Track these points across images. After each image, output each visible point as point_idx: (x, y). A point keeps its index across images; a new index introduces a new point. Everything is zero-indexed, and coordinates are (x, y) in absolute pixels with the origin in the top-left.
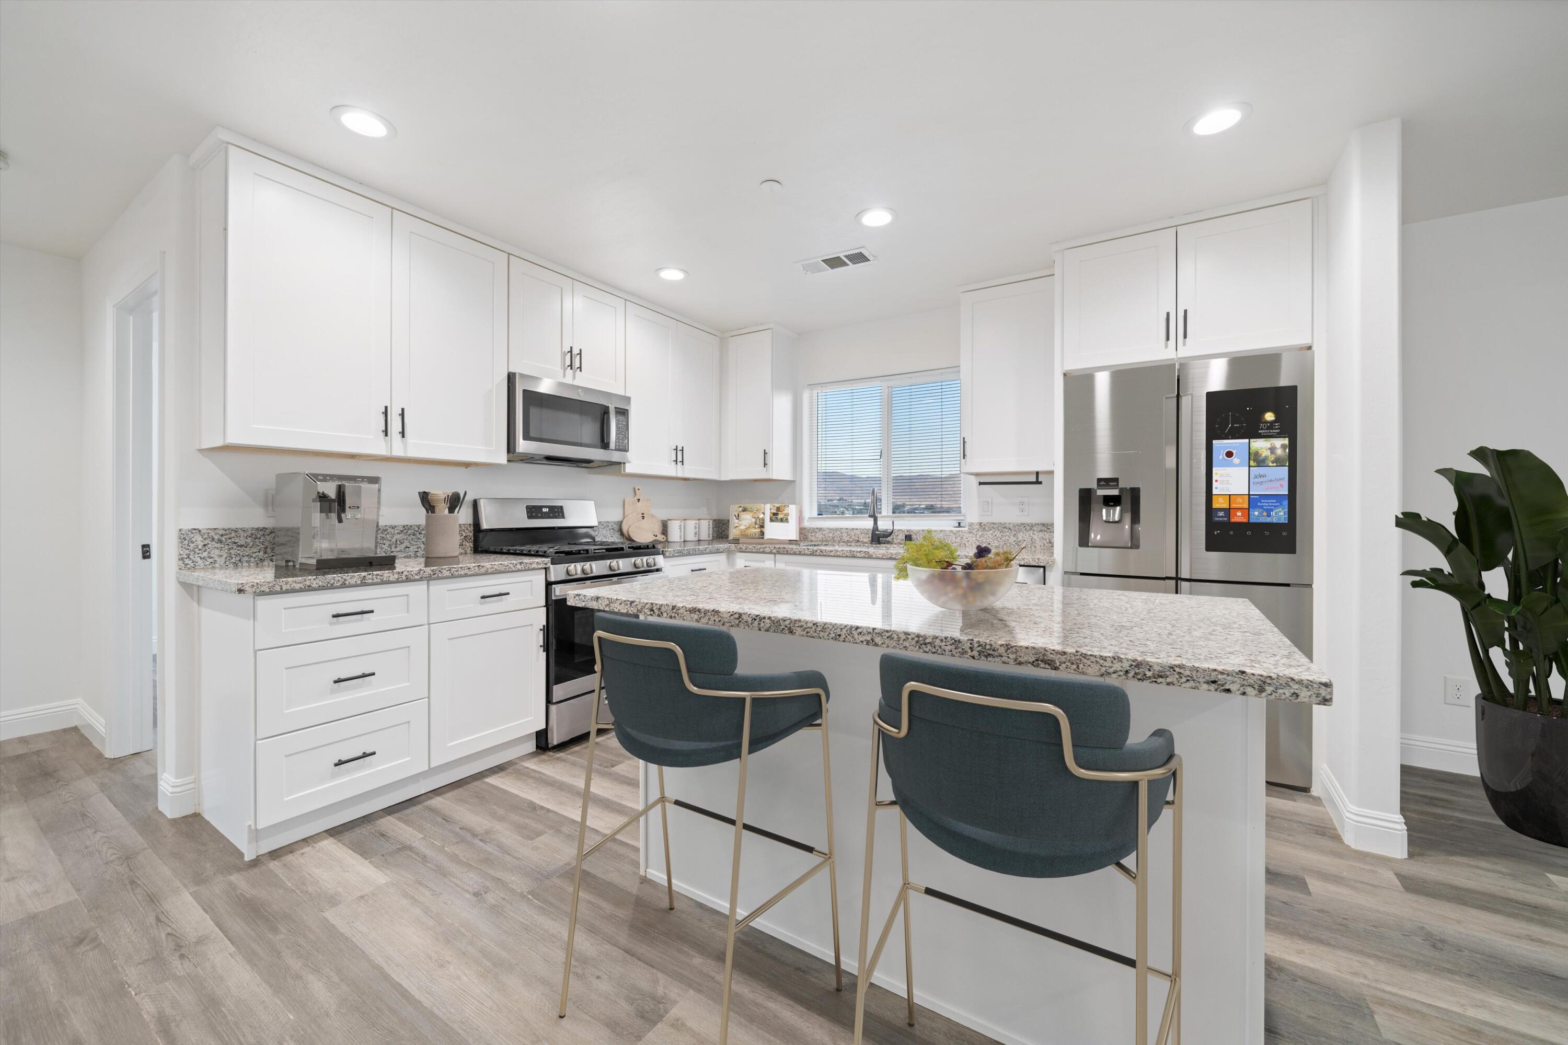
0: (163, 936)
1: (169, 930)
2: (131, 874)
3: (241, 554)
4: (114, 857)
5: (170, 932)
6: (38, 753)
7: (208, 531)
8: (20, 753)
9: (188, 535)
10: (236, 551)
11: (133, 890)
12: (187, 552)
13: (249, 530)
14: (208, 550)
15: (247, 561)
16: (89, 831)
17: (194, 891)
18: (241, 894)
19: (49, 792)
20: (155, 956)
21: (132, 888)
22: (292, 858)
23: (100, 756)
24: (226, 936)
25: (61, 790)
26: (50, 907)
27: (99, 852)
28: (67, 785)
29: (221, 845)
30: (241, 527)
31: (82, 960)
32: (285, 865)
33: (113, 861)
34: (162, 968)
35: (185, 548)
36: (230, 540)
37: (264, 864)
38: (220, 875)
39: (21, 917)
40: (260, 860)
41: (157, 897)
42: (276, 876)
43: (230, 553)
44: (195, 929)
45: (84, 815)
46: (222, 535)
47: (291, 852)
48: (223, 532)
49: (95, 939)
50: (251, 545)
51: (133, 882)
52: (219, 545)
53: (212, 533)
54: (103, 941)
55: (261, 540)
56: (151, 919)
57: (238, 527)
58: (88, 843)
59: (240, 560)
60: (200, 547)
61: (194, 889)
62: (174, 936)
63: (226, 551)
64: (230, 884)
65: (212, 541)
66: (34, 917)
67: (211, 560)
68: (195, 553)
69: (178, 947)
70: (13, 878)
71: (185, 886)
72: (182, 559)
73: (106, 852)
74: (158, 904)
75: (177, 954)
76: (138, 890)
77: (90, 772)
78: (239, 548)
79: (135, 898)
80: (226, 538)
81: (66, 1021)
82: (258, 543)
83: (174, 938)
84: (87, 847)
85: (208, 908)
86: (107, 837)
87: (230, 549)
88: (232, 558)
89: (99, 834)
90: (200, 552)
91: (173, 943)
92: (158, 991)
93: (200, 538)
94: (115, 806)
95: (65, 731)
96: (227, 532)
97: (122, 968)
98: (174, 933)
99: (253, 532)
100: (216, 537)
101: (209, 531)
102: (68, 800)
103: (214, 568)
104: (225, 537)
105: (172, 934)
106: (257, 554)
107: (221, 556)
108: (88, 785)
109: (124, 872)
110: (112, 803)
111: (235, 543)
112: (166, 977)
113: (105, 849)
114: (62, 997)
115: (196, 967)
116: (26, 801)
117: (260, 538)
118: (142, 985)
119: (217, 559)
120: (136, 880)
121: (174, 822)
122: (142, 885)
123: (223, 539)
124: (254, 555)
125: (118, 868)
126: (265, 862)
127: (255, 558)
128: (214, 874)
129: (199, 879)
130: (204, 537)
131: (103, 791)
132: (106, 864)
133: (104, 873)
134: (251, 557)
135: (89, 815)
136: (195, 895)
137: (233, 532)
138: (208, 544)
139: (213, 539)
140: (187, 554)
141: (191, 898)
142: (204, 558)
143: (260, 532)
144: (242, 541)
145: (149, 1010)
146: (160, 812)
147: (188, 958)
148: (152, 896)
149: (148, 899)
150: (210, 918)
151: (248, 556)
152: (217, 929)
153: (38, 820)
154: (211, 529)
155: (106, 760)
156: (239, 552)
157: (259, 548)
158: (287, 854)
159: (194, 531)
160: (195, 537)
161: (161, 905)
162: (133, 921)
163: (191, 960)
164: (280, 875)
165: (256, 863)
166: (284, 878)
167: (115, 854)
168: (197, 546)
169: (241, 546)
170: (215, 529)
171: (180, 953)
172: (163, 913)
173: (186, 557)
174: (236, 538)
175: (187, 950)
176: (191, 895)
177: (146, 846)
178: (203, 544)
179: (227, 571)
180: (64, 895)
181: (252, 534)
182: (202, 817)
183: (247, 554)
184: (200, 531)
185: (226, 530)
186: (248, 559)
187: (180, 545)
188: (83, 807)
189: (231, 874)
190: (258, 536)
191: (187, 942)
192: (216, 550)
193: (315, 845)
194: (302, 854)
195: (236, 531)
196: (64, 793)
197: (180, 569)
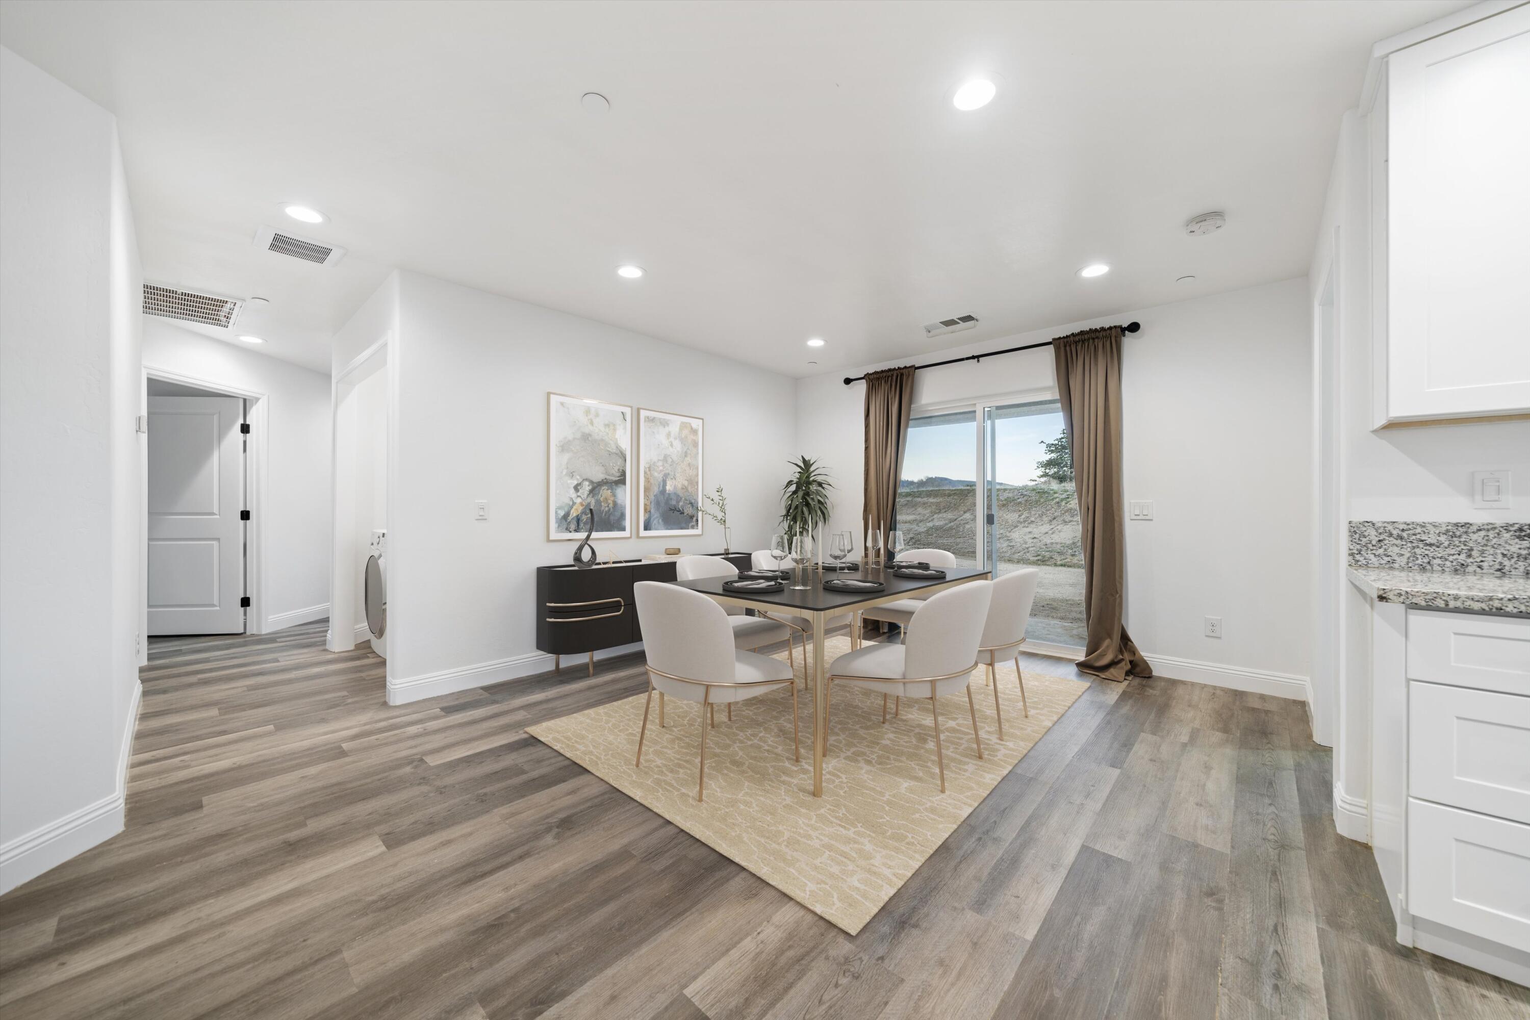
0: (1271, 950)
1: (1279, 948)
2: (1278, 864)
3: (1431, 555)
4: (1272, 837)
5: (1279, 952)
6: (1267, 712)
7: (1384, 525)
8: (1256, 707)
9: (1359, 528)
10: (1423, 550)
11: (1270, 881)
12: (1358, 547)
13: (1444, 526)
14: (1384, 547)
15: (1439, 565)
16: (1267, 801)
17: (1322, 929)
18: (1371, 977)
19: (1258, 749)
20: (1255, 962)
21: (1271, 878)
22: (1465, 989)
23: (1310, 736)
24: (1329, 1010)
25: (1267, 751)
26: (1209, 846)
27: (1264, 825)
28: (1272, 750)
29: (1377, 901)
30: (1431, 521)
31: (1204, 911)
32: (1448, 990)
33: (1269, 841)
34: (1253, 982)
35: (1355, 542)
36: (1414, 537)
37: (1418, 965)
38: (1358, 934)
39: (1189, 840)
40: (1415, 954)
41: (1286, 905)
42: (1428, 994)
43: (1415, 553)
44: (1303, 971)
45: (1271, 783)
46: (1403, 530)
47: (1467, 980)
48: (1405, 527)
49: (1221, 901)
50: (1446, 544)
51: (1274, 873)
52: (1399, 542)
53: (1390, 527)
54: (1225, 908)
55: (1462, 540)
56: (1270, 923)
57: (1425, 521)
58: (1260, 811)
59: (1429, 563)
60: (1374, 542)
61: (1324, 927)
62: (1281, 959)
63: (1409, 549)
64: (1365, 954)
65: (1389, 537)
66: (1196, 846)
67: (1389, 559)
68: (1368, 549)
69: (1278, 974)
70: (1201, 805)
71: (1317, 915)
72: (1352, 555)
73: (1269, 829)
74: (1283, 913)
75: (1274, 981)
76: (1275, 885)
77: (1295, 747)
78: (1428, 548)
79: (1268, 889)
80: (1408, 535)
81: (1168, 953)
82: (1457, 543)
83: (1279, 960)
84: (1258, 814)
85: (1327, 960)
86: (1277, 815)
87: (1414, 548)
88: (1417, 559)
89: (1272, 809)
90: (1374, 548)
91: (1276, 965)
92: (1238, 1001)
93: (1373, 533)
94: (1298, 790)
95: (1295, 701)
96: (1410, 527)
97: (1225, 947)
98: (1282, 956)
99: (1450, 527)
100: (1395, 532)
101: (1386, 525)
102: (1267, 763)
103: (1391, 568)
104: (1407, 532)
105: (1280, 956)
106: (1455, 557)
107: (1402, 555)
108: (1287, 759)
109: (1272, 857)
110: (1297, 786)
111: (1422, 541)
112: (1251, 994)
113: (1269, 825)
114: (1177, 931)
115: (1282, 1014)
116: (1239, 748)
117: (1460, 537)
118: (1230, 980)
119: (1396, 558)
120: (1278, 873)
121: (1341, 839)
122: (1280, 882)
123: (1405, 534)
124: (1451, 558)
125: (1270, 850)
126: (1422, 963)
127: (1452, 562)
128: (1353, 927)
129: (1333, 920)
130: (1380, 531)
131: (1295, 770)
132: (1264, 839)
133: (1257, 846)
134: (1446, 560)
135: (1274, 785)
136: (1321, 934)
137: (1418, 527)
138: (1384, 539)
139: (1391, 535)
140: (1357, 550)
141: (1316, 934)
142: (1379, 556)
143: (1460, 529)
144: (1432, 539)
145: (1223, 1011)
146: (1333, 820)
147: (1280, 995)
148: (1283, 900)
149: (1278, 900)
150: (1323, 973)
151: (1441, 558)
152: (1324, 993)
153: (1239, 769)
154: (1388, 523)
155: (1312, 743)
156: (1427, 552)
157: (1459, 549)
158: (1458, 978)
159: (1366, 524)
160: (1368, 531)
161: (1285, 916)
162: (1255, 912)
163: (1282, 1001)
164: (1434, 999)
165: (1409, 954)
166: (1437, 1006)
167: (1274, 835)
168: (1371, 541)
169: (1431, 545)
170: (1394, 522)
171: (1276, 982)
172: (1283, 926)
173: (1356, 552)
174: (1423, 535)
175: (1284, 986)
176: (1318, 931)
177: (1302, 845)
178: (1377, 539)
179: (1410, 574)
180: (1221, 844)
181: (1448, 531)
182: (1372, 854)
183: (1440, 555)
184: (1373, 524)
185: (1408, 524)
186: (1441, 562)
187: (1351, 539)
188: (1274, 775)
189: (1371, 943)
190: (1458, 533)
191: (1287, 977)
192: (1395, 548)
193: (1512, 1001)
194: (1484, 996)
195: (1423, 526)
196: (1267, 755)
197: (1350, 565)
